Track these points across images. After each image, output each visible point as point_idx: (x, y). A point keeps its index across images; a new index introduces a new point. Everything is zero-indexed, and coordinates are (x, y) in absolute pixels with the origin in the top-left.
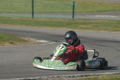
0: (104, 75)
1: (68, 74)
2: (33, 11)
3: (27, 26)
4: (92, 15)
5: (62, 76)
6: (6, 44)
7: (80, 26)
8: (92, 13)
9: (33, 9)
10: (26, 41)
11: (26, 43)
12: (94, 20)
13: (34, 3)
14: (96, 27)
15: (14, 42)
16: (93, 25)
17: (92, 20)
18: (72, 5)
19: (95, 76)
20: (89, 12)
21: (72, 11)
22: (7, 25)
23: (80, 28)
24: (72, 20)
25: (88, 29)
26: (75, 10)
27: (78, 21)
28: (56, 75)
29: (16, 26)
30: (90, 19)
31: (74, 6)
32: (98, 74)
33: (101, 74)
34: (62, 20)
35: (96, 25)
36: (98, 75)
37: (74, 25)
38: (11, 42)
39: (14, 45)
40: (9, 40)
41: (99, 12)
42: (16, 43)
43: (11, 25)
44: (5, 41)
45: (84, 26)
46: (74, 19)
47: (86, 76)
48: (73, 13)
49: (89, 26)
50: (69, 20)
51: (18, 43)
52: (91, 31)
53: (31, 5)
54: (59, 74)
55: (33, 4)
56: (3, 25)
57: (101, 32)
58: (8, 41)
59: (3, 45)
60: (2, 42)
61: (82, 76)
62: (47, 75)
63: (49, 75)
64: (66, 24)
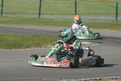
1: (111, 76)
5: (105, 78)
6: (49, 45)
9: (76, 11)
13: (77, 4)
18: (116, 6)
21: (115, 12)
22: (50, 27)
24: (115, 21)
26: (118, 11)
29: (59, 28)
31: (117, 7)
34: (105, 22)
37: (117, 26)
40: (52, 41)
43: (53, 27)
44: (48, 43)
46: (117, 21)
48: (117, 14)
50: (112, 22)
53: (74, 6)
54: (102, 76)
56: (46, 26)
58: (50, 43)
59: (46, 47)
60: (45, 44)
62: (89, 77)
63: (92, 77)
64: (109, 25)
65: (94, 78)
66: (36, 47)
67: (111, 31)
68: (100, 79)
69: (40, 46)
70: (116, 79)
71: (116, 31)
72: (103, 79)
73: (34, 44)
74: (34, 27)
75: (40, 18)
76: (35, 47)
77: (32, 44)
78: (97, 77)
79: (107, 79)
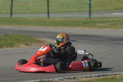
0: (122, 75)
1: (85, 75)
2: (48, 11)
3: (43, 26)
4: (110, 13)
5: (78, 76)
6: (21, 45)
7: (97, 24)
8: (110, 11)
9: (48, 9)
10: (41, 42)
11: (41, 43)
12: (112, 18)
14: (113, 26)
15: (30, 43)
16: (111, 23)
17: (109, 18)
18: (89, 3)
19: (112, 76)
20: (106, 10)
21: (88, 9)
22: (23, 26)
23: (98, 27)
24: (88, 19)
25: (105, 27)
26: (92, 9)
27: (95, 19)
28: (72, 75)
30: (108, 18)
31: (90, 4)
32: (116, 73)
33: (119, 73)
35: (113, 23)
36: (116, 75)
37: (91, 24)
38: (26, 43)
39: (29, 46)
40: (24, 41)
41: (116, 9)
42: (32, 44)
43: (26, 26)
44: (20, 42)
45: (101, 25)
46: (90, 18)
47: (103, 76)
48: (90, 11)
49: (106, 25)
50: (85, 19)
51: (33, 44)
52: (108, 29)
53: (46, 4)
55: (48, 3)
56: (18, 26)
57: (118, 30)
58: (23, 43)
59: (19, 47)
60: (17, 44)
61: (99, 76)
64: (83, 23)
65: (68, 77)
66: (9, 47)
67: (85, 29)
68: (74, 78)
69: (12, 46)
70: (90, 77)
71: (89, 29)
72: (77, 78)
73: (6, 44)
74: (6, 27)
75: (11, 17)
76: (7, 47)
77: (4, 44)
78: (70, 76)
79: (81, 77)
